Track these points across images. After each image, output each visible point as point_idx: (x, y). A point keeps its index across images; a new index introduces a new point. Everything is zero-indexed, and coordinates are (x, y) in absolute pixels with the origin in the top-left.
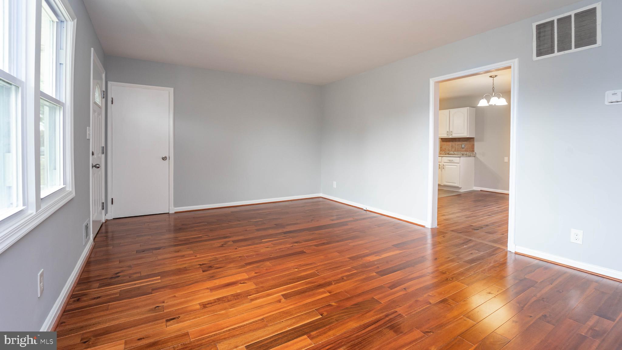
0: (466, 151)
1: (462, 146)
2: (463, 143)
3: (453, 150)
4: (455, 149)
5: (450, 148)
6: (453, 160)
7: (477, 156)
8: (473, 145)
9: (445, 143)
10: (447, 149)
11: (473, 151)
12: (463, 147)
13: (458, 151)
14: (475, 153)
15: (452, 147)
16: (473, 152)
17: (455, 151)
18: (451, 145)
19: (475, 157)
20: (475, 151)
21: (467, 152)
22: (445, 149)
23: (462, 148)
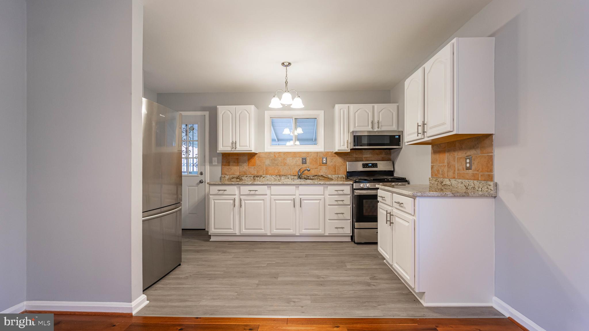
0: (475, 178)
1: (466, 163)
2: (469, 153)
3: (451, 174)
4: (454, 173)
5: (446, 169)
6: (404, 205)
7: (502, 194)
8: (491, 159)
9: (437, 156)
10: (441, 172)
11: (490, 178)
12: (468, 165)
13: (461, 176)
14: (496, 185)
15: (449, 166)
16: (490, 183)
17: (454, 178)
18: (446, 161)
19: (495, 197)
20: (496, 180)
21: (475, 182)
22: (438, 171)
23: (467, 169)
